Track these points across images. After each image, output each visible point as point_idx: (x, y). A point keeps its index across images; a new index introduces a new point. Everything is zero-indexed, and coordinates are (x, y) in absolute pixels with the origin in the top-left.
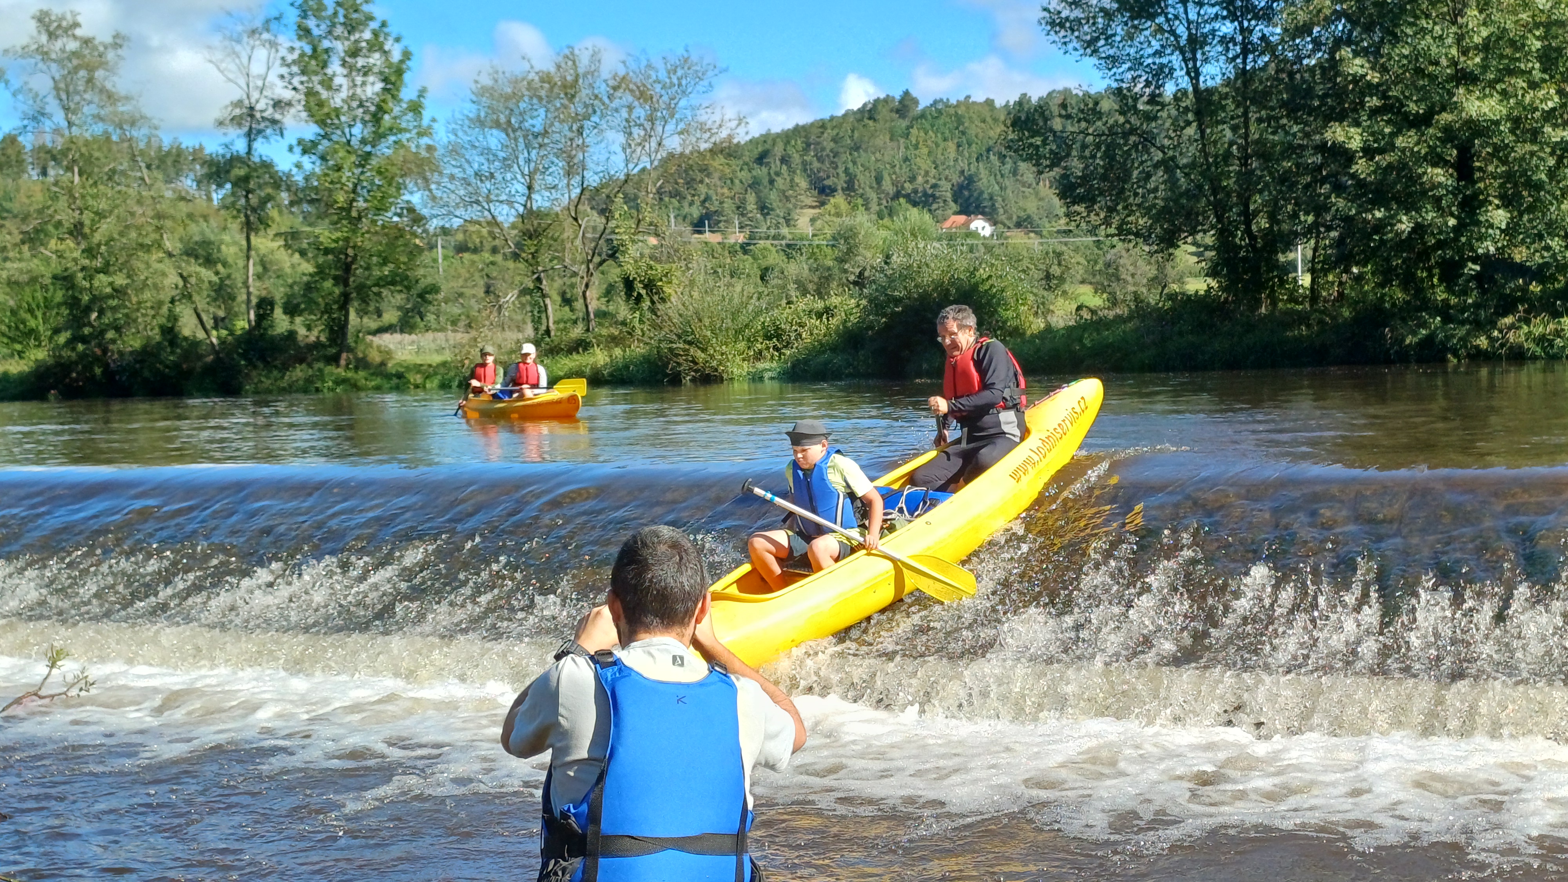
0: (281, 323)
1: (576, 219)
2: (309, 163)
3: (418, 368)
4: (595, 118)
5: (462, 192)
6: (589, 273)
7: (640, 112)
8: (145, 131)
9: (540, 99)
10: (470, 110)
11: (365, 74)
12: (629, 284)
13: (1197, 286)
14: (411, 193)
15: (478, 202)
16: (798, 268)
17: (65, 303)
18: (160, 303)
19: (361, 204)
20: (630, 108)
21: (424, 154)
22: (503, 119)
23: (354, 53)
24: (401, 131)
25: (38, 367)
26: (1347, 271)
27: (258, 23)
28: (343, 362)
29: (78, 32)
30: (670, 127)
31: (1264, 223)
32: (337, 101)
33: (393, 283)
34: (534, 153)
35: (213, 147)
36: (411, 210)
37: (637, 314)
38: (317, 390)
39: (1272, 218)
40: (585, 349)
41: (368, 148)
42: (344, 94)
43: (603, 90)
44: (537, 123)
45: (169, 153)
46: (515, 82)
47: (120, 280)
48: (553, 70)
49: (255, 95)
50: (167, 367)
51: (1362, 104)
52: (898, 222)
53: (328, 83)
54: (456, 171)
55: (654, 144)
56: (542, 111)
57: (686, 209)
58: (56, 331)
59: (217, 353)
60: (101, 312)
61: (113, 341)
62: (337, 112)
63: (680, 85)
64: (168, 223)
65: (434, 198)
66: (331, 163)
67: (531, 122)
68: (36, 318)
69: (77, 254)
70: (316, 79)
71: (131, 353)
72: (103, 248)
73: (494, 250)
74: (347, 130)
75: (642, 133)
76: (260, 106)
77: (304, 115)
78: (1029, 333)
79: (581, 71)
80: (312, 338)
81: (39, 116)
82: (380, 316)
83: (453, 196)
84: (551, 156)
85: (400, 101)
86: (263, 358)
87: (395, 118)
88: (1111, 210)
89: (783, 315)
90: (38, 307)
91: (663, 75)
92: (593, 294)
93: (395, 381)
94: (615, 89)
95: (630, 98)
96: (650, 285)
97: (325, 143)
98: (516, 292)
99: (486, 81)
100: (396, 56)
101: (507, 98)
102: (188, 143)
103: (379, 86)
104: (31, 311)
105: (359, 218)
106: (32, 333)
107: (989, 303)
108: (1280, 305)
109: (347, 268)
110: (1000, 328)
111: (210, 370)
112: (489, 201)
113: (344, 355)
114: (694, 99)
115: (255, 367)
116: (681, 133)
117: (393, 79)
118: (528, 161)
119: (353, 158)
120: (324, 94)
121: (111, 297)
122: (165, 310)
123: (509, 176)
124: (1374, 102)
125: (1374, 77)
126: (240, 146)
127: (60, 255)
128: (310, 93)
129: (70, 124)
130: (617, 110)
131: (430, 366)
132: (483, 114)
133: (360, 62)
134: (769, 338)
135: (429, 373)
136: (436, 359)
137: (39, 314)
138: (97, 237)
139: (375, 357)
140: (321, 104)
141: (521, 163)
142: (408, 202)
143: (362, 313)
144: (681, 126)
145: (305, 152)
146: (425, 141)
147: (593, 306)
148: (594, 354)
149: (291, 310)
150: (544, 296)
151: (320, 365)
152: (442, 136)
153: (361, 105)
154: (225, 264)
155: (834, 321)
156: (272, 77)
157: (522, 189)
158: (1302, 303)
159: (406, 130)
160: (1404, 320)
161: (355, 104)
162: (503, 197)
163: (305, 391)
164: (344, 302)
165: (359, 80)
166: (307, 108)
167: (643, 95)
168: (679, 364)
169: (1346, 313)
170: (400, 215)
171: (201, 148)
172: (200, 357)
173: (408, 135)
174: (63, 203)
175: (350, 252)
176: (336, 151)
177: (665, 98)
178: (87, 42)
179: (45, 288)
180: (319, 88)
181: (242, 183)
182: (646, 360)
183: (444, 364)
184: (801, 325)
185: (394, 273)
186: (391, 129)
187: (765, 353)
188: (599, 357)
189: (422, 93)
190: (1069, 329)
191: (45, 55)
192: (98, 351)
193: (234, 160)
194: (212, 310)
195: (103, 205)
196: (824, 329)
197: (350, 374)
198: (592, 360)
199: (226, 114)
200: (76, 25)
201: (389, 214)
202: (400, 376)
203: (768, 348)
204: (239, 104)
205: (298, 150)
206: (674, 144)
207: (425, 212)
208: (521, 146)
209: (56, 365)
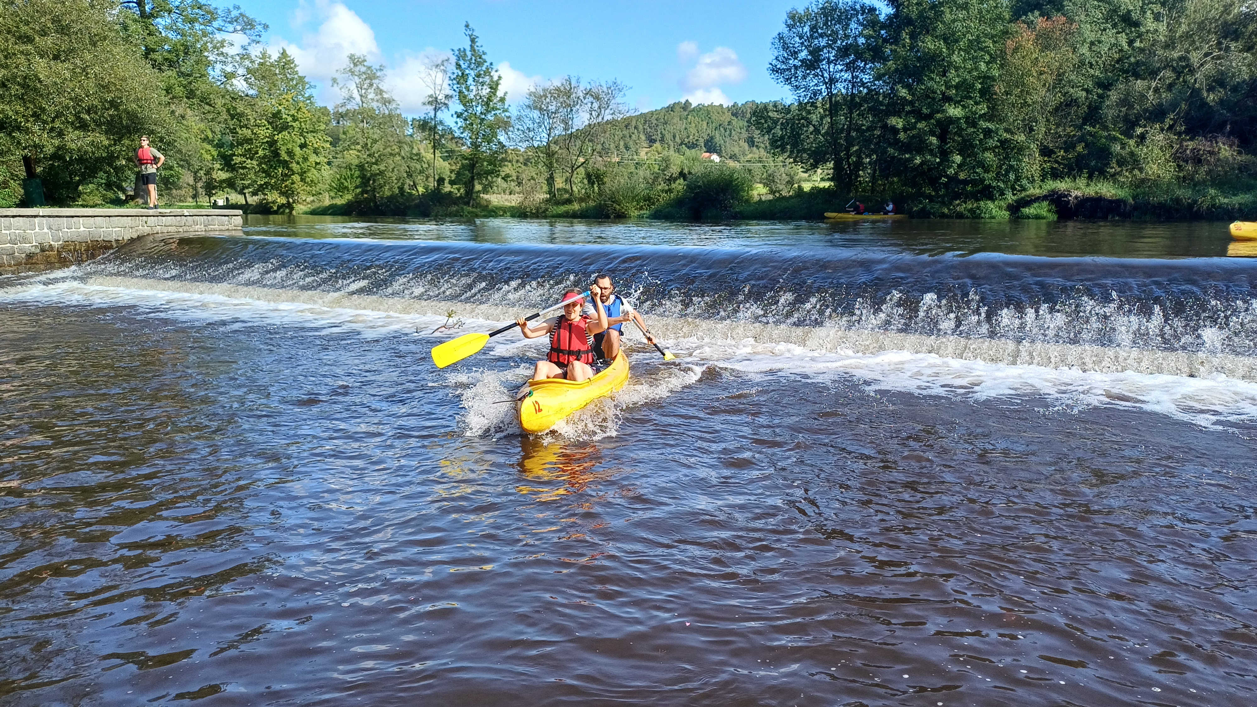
0: (447, 188)
1: (569, 149)
2: (461, 122)
3: (502, 208)
4: (578, 107)
5: (522, 136)
6: (574, 172)
7: (596, 105)
8: (394, 106)
9: (555, 97)
10: (526, 101)
11: (483, 85)
12: (590, 176)
13: (826, 184)
14: (501, 135)
15: (529, 140)
17: (359, 177)
18: (399, 178)
20: (592, 103)
21: (506, 119)
22: (539, 106)
23: (478, 76)
24: (497, 109)
25: (349, 202)
27: (439, 62)
28: (471, 205)
29: (365, 63)
30: (607, 111)
32: (472, 96)
34: (551, 120)
36: (501, 143)
37: (592, 189)
38: (461, 216)
40: (570, 203)
41: (483, 116)
42: (474, 93)
44: (553, 108)
46: (544, 90)
47: (382, 167)
48: (561, 85)
49: (438, 92)
50: (400, 204)
51: (903, 109)
53: (468, 88)
54: (520, 127)
55: (601, 117)
56: (555, 103)
58: (356, 188)
59: (421, 198)
60: (374, 181)
61: (379, 193)
62: (472, 100)
63: (612, 94)
64: (403, 145)
65: (510, 138)
66: (468, 122)
67: (550, 107)
68: (347, 182)
69: (365, 156)
70: (463, 86)
71: (386, 197)
72: (376, 154)
74: (475, 108)
75: (596, 113)
76: (439, 98)
77: (458, 101)
78: (752, 202)
79: (572, 86)
80: (459, 195)
81: (350, 98)
83: (518, 137)
85: (497, 97)
86: (439, 202)
87: (495, 104)
88: (792, 152)
90: (349, 177)
91: (605, 89)
92: (574, 180)
93: (492, 213)
94: (586, 94)
95: (592, 99)
96: (598, 177)
97: (466, 113)
98: (542, 179)
99: (533, 90)
100: (495, 78)
101: (541, 97)
103: (488, 90)
104: (345, 179)
106: (346, 188)
107: (737, 189)
109: (474, 166)
111: (418, 206)
112: (534, 140)
113: (472, 202)
114: (618, 100)
115: (437, 206)
116: (612, 113)
117: (494, 88)
118: (549, 124)
119: (477, 120)
120: (466, 93)
121: (378, 174)
122: (400, 181)
123: (540, 130)
124: (908, 108)
125: (909, 98)
126: (432, 114)
127: (358, 157)
128: (460, 92)
129: (363, 102)
130: (586, 104)
131: (506, 207)
132: (530, 103)
133: (481, 80)
134: (646, 201)
135: (505, 210)
136: (509, 205)
137: (349, 180)
138: (373, 150)
139: (484, 203)
140: (465, 97)
141: (546, 124)
142: (500, 139)
143: (479, 184)
144: (612, 110)
145: (458, 117)
146: (507, 114)
148: (573, 205)
149: (452, 183)
150: (555, 180)
151: (461, 206)
152: (514, 112)
153: (481, 98)
155: (673, 195)
156: (445, 85)
157: (547, 136)
159: (500, 109)
161: (478, 97)
162: (538, 139)
163: (457, 216)
164: (472, 180)
165: (480, 88)
166: (459, 99)
167: (597, 97)
168: (609, 210)
170: (496, 145)
171: (415, 116)
172: (414, 201)
173: (500, 111)
174: (360, 135)
175: (475, 159)
176: (470, 117)
177: (606, 99)
178: (369, 68)
179: (352, 170)
180: (464, 90)
181: (432, 130)
182: (595, 208)
183: (513, 207)
184: (659, 196)
186: (493, 109)
187: (644, 207)
188: (576, 206)
189: (506, 94)
191: (352, 72)
192: (372, 197)
193: (429, 120)
195: (375, 136)
196: (668, 198)
197: (474, 210)
198: (573, 207)
199: (426, 100)
200: (365, 61)
201: (492, 145)
202: (494, 211)
203: (645, 205)
204: (431, 96)
205: (455, 116)
206: (609, 118)
207: (506, 144)
208: (546, 117)
209: (356, 202)
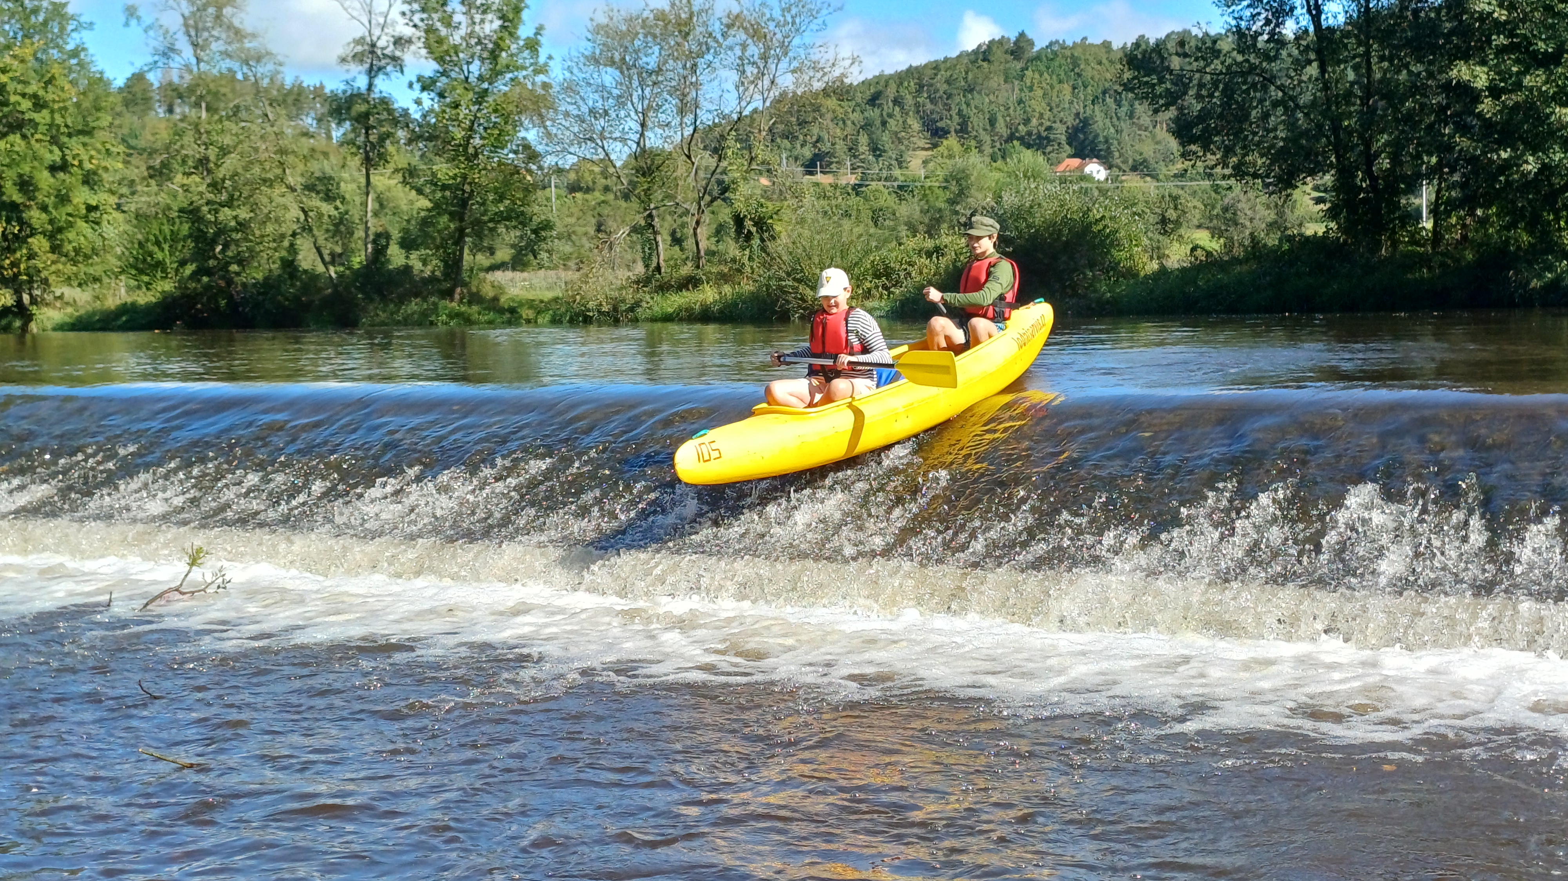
0: (396, 256)
1: (689, 157)
2: (428, 100)
3: (530, 304)
4: (709, 57)
5: (576, 129)
6: (700, 211)
7: (754, 51)
8: (270, 67)
9: (655, 37)
10: (586, 47)
11: (484, 12)
12: (739, 221)
13: (1315, 229)
14: (527, 130)
15: (591, 139)
16: (909, 209)
17: (190, 236)
18: (283, 236)
19: (477, 141)
20: (744, 47)
21: (540, 91)
22: (617, 57)
24: (517, 69)
25: (165, 298)
26: (1472, 213)
28: (457, 297)
30: (783, 65)
31: (1386, 164)
32: (456, 38)
33: (508, 219)
34: (647, 91)
35: (334, 85)
36: (527, 147)
37: (747, 252)
38: (432, 323)
39: (1395, 159)
40: (695, 286)
41: (485, 85)
42: (463, 31)
43: (716, 28)
44: (651, 60)
45: (290, 92)
46: (630, 20)
47: (244, 214)
48: (667, 8)
49: (377, 32)
50: (287, 299)
51: (1489, 42)
52: (1012, 162)
53: (447, 21)
54: (571, 108)
55: (767, 82)
56: (656, 49)
57: (798, 150)
58: (183, 263)
59: (335, 286)
60: (226, 246)
61: (238, 274)
62: (456, 49)
63: (794, 23)
64: (291, 159)
65: (548, 134)
66: (448, 100)
67: (645, 59)
68: (163, 250)
69: (203, 188)
70: (435, 16)
71: (254, 285)
72: (228, 183)
73: (607, 189)
74: (465, 67)
75: (755, 71)
76: (381, 43)
77: (424, 52)
78: (1142, 274)
79: (695, 9)
80: (427, 273)
81: (169, 51)
82: (492, 254)
83: (567, 133)
84: (665, 95)
85: (518, 38)
86: (380, 292)
87: (512, 55)
88: (1228, 151)
89: (892, 255)
90: (165, 239)
91: (777, 13)
92: (703, 232)
93: (508, 315)
94: (729, 26)
95: (744, 37)
96: (760, 223)
97: (444, 79)
98: (627, 229)
99: (603, 20)
101: (622, 36)
102: (310, 81)
103: (497, 23)
104: (158, 243)
105: (476, 155)
106: (159, 265)
107: (1102, 243)
108: (1401, 247)
109: (464, 203)
110: (1113, 269)
111: (328, 303)
112: (602, 138)
113: (458, 290)
114: (808, 38)
115: (372, 300)
116: (793, 72)
117: (511, 16)
118: (642, 98)
119: (471, 95)
120: (443, 31)
121: (235, 230)
122: (286, 243)
123: (622, 113)
124: (1501, 40)
125: (1502, 15)
126: (362, 83)
127: (186, 189)
128: (430, 30)
129: (199, 61)
130: (731, 48)
131: (542, 301)
132: (598, 52)
134: (877, 276)
135: (539, 307)
136: (548, 295)
137: (166, 247)
138: (221, 173)
139: (488, 292)
140: (440, 41)
141: (635, 100)
142: (524, 139)
143: (477, 248)
144: (795, 64)
145: (424, 89)
146: (540, 78)
147: (703, 245)
148: (703, 291)
149: (407, 244)
150: (655, 233)
151: (433, 299)
152: (557, 74)
153: (479, 42)
154: (343, 200)
155: (943, 261)
156: (395, 14)
157: (637, 127)
158: (1423, 246)
159: (525, 68)
160: (1530, 264)
161: (473, 41)
162: (617, 134)
163: (420, 324)
164: (459, 238)
165: (478, 18)
166: (427, 46)
167: (756, 33)
168: (788, 302)
169: (1469, 256)
170: (516, 152)
171: (322, 87)
172: (320, 290)
173: (524, 73)
174: (188, 138)
175: (467, 188)
176: (454, 89)
177: (779, 36)
179: (171, 221)
180: (438, 25)
181: (362, 119)
182: (754, 297)
183: (556, 300)
184: (911, 264)
185: (510, 210)
186: (508, 67)
187: (874, 292)
188: (708, 295)
189: (539, 30)
190: (1183, 270)
192: (222, 283)
193: (353, 98)
194: (329, 245)
195: (228, 140)
196: (933, 268)
197: (463, 309)
198: (701, 297)
199: (348, 51)
201: (505, 151)
202: (512, 311)
203: (877, 287)
204: (360, 41)
205: (417, 86)
206: (786, 81)
207: (540, 148)
208: (635, 83)
209: (184, 296)
